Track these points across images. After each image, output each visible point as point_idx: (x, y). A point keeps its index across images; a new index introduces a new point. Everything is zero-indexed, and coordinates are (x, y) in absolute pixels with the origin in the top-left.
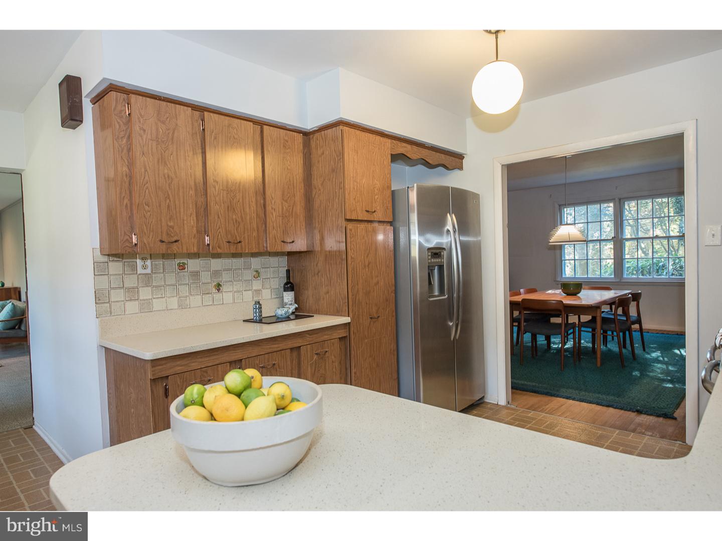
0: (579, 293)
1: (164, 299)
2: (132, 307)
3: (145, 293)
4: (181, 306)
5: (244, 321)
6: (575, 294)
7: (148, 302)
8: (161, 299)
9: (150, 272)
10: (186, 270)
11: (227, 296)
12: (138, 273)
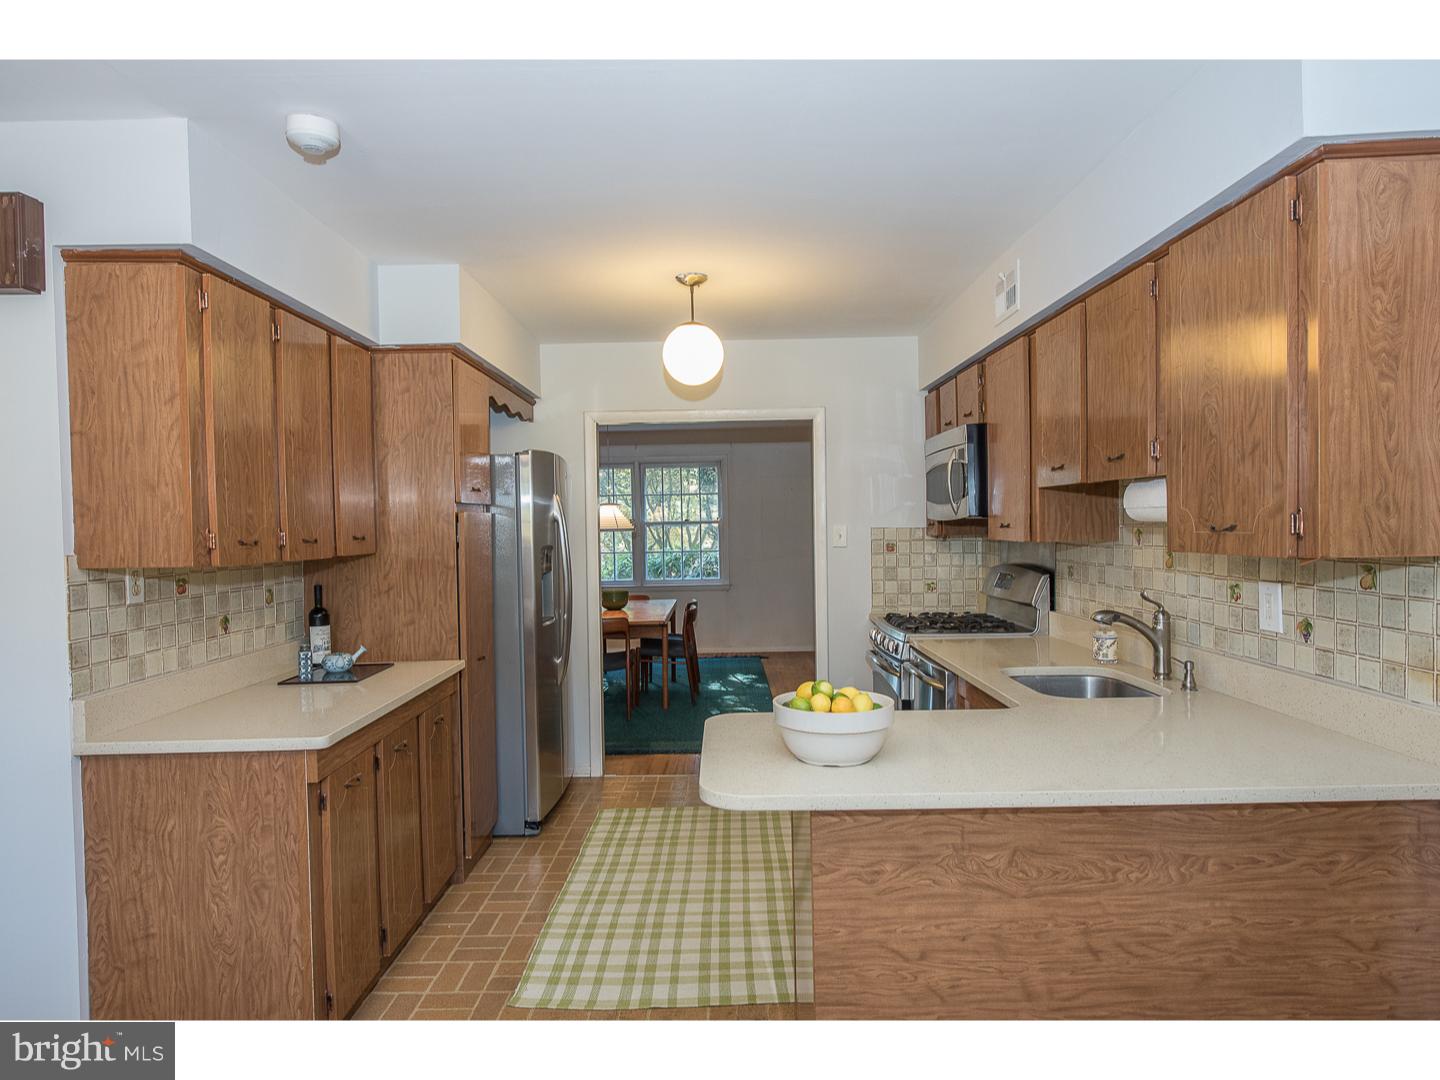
0: (624, 606)
1: (159, 654)
2: (118, 671)
3: (136, 644)
4: (184, 665)
5: (279, 684)
6: (619, 608)
7: (140, 661)
8: (156, 653)
9: (142, 600)
10: (187, 593)
11: (236, 640)
12: (128, 603)
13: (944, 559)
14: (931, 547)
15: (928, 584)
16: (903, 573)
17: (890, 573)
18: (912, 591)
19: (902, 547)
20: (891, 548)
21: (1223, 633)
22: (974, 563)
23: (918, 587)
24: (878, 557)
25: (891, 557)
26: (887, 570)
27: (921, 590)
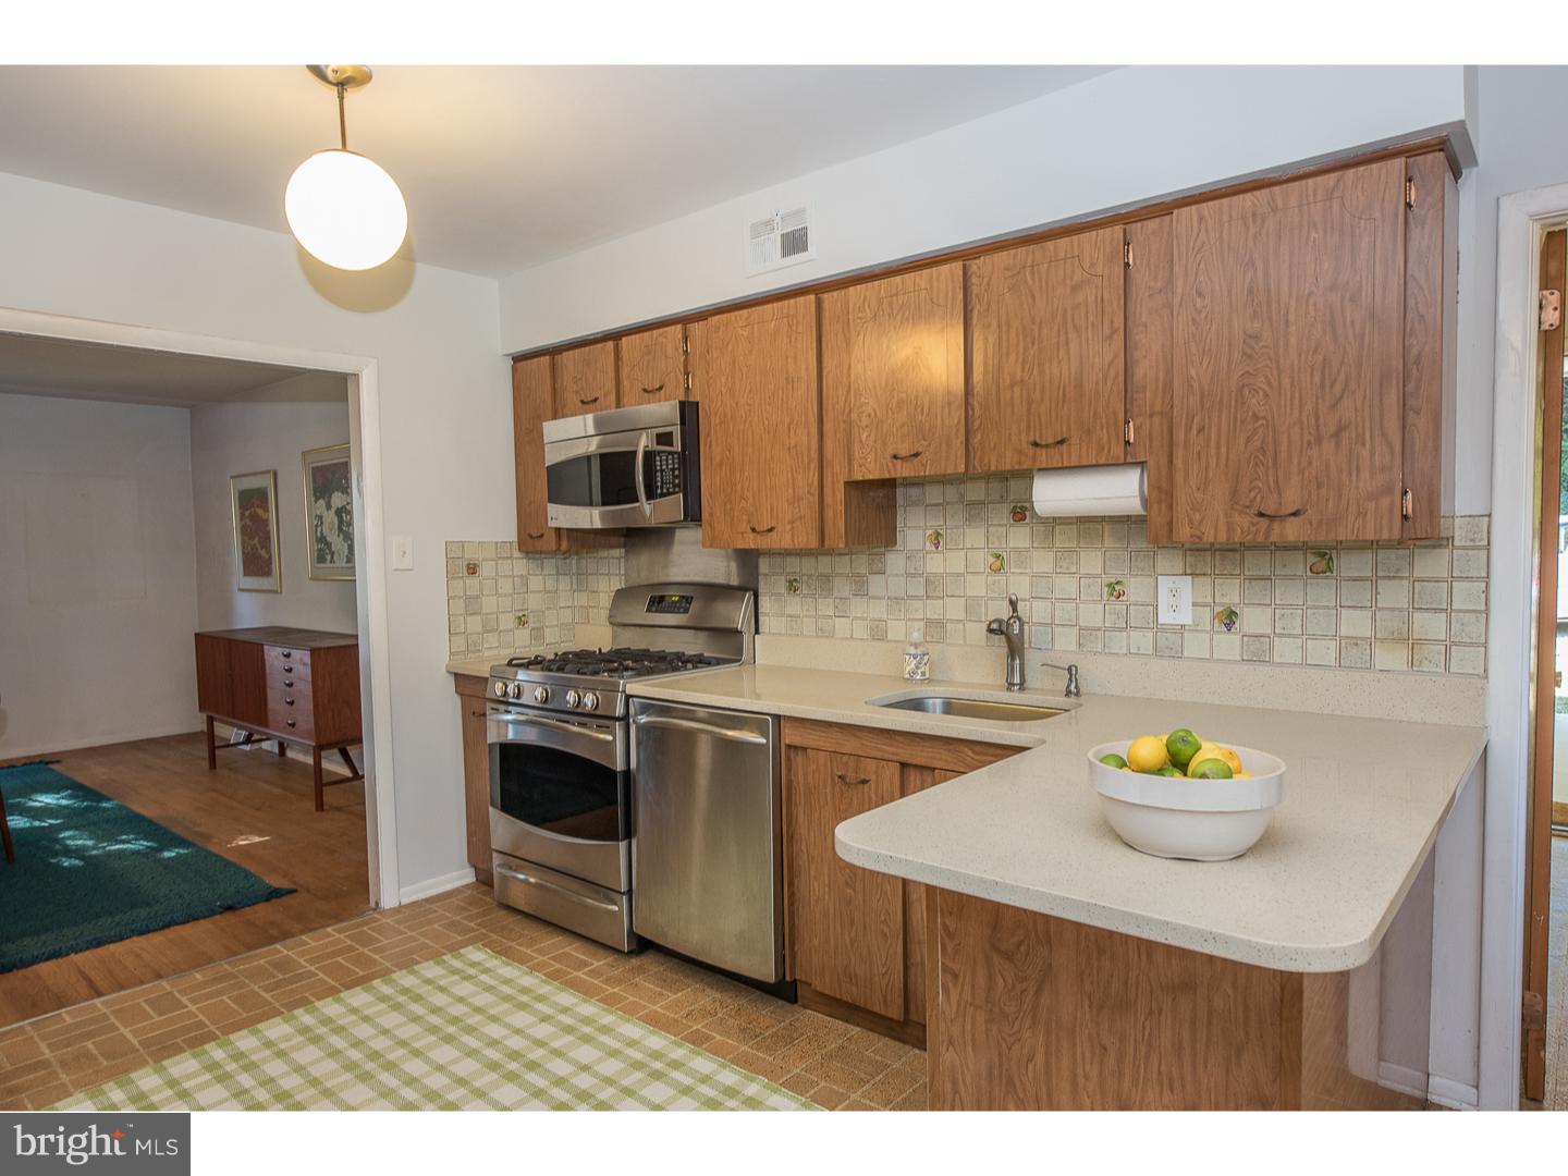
13: (536, 582)
14: (521, 565)
15: (519, 618)
16: (489, 603)
17: (472, 605)
18: (501, 628)
19: (486, 569)
20: (472, 569)
21: (1094, 633)
22: (569, 588)
23: (507, 621)
24: (455, 582)
25: (473, 582)
26: (468, 599)
27: (511, 626)
